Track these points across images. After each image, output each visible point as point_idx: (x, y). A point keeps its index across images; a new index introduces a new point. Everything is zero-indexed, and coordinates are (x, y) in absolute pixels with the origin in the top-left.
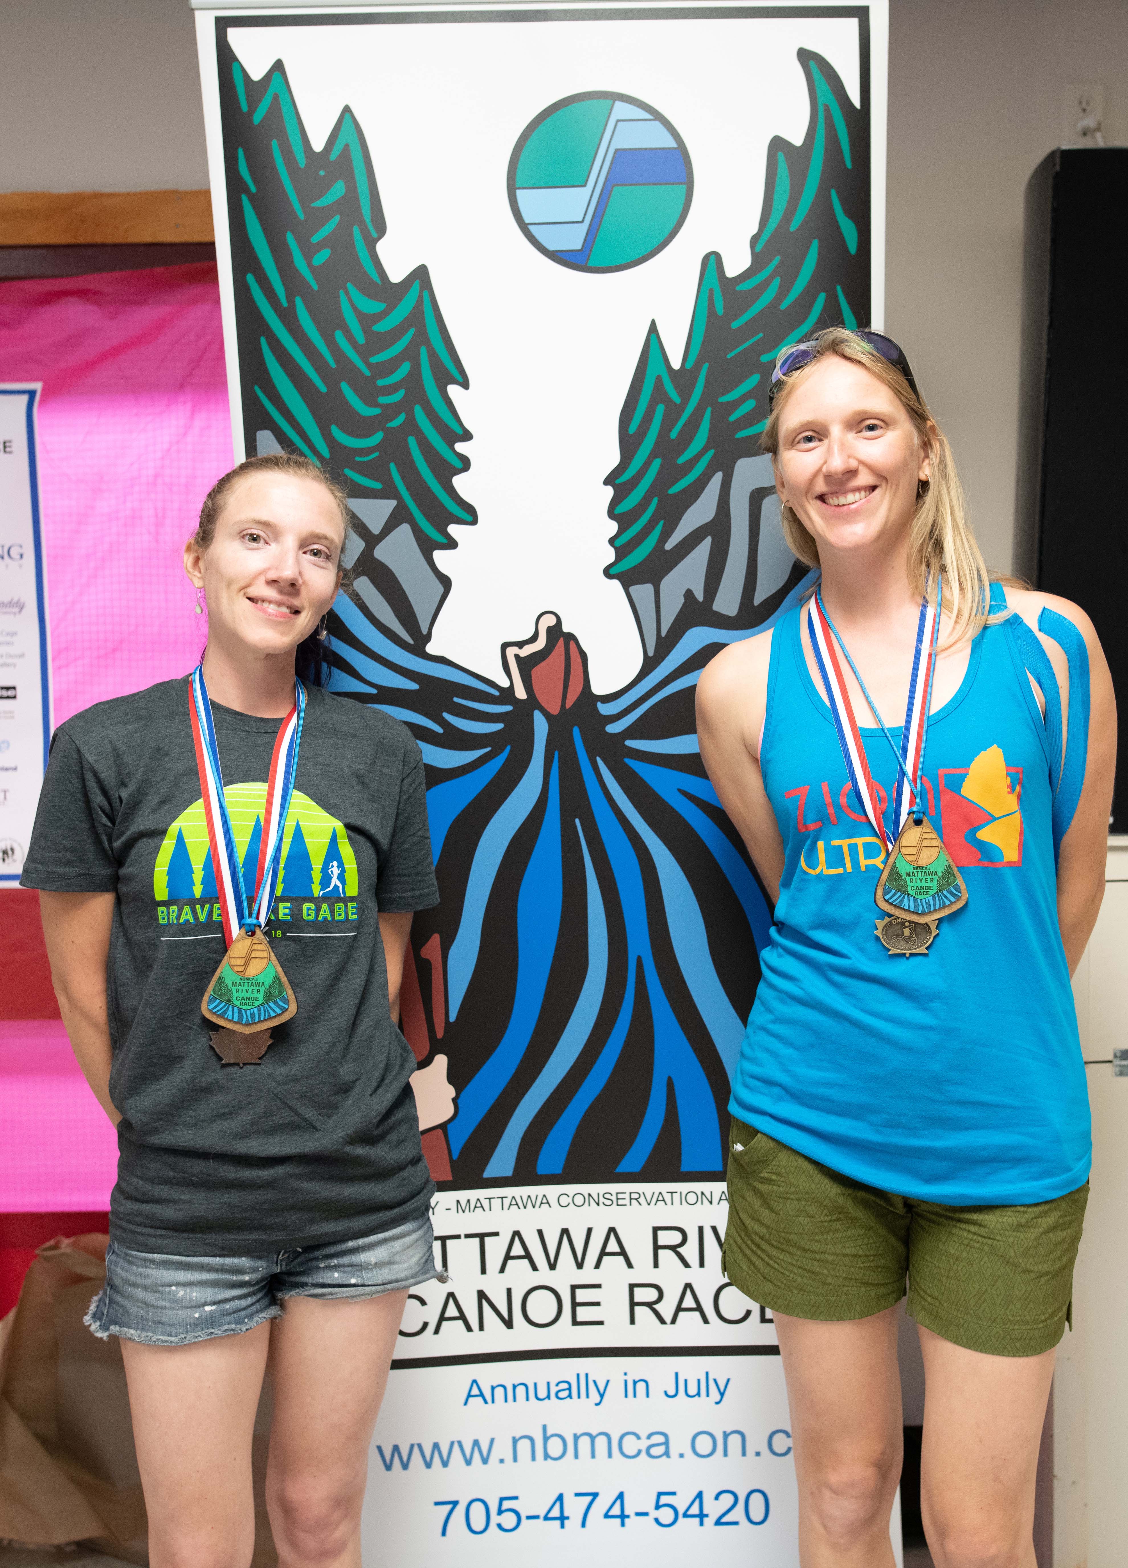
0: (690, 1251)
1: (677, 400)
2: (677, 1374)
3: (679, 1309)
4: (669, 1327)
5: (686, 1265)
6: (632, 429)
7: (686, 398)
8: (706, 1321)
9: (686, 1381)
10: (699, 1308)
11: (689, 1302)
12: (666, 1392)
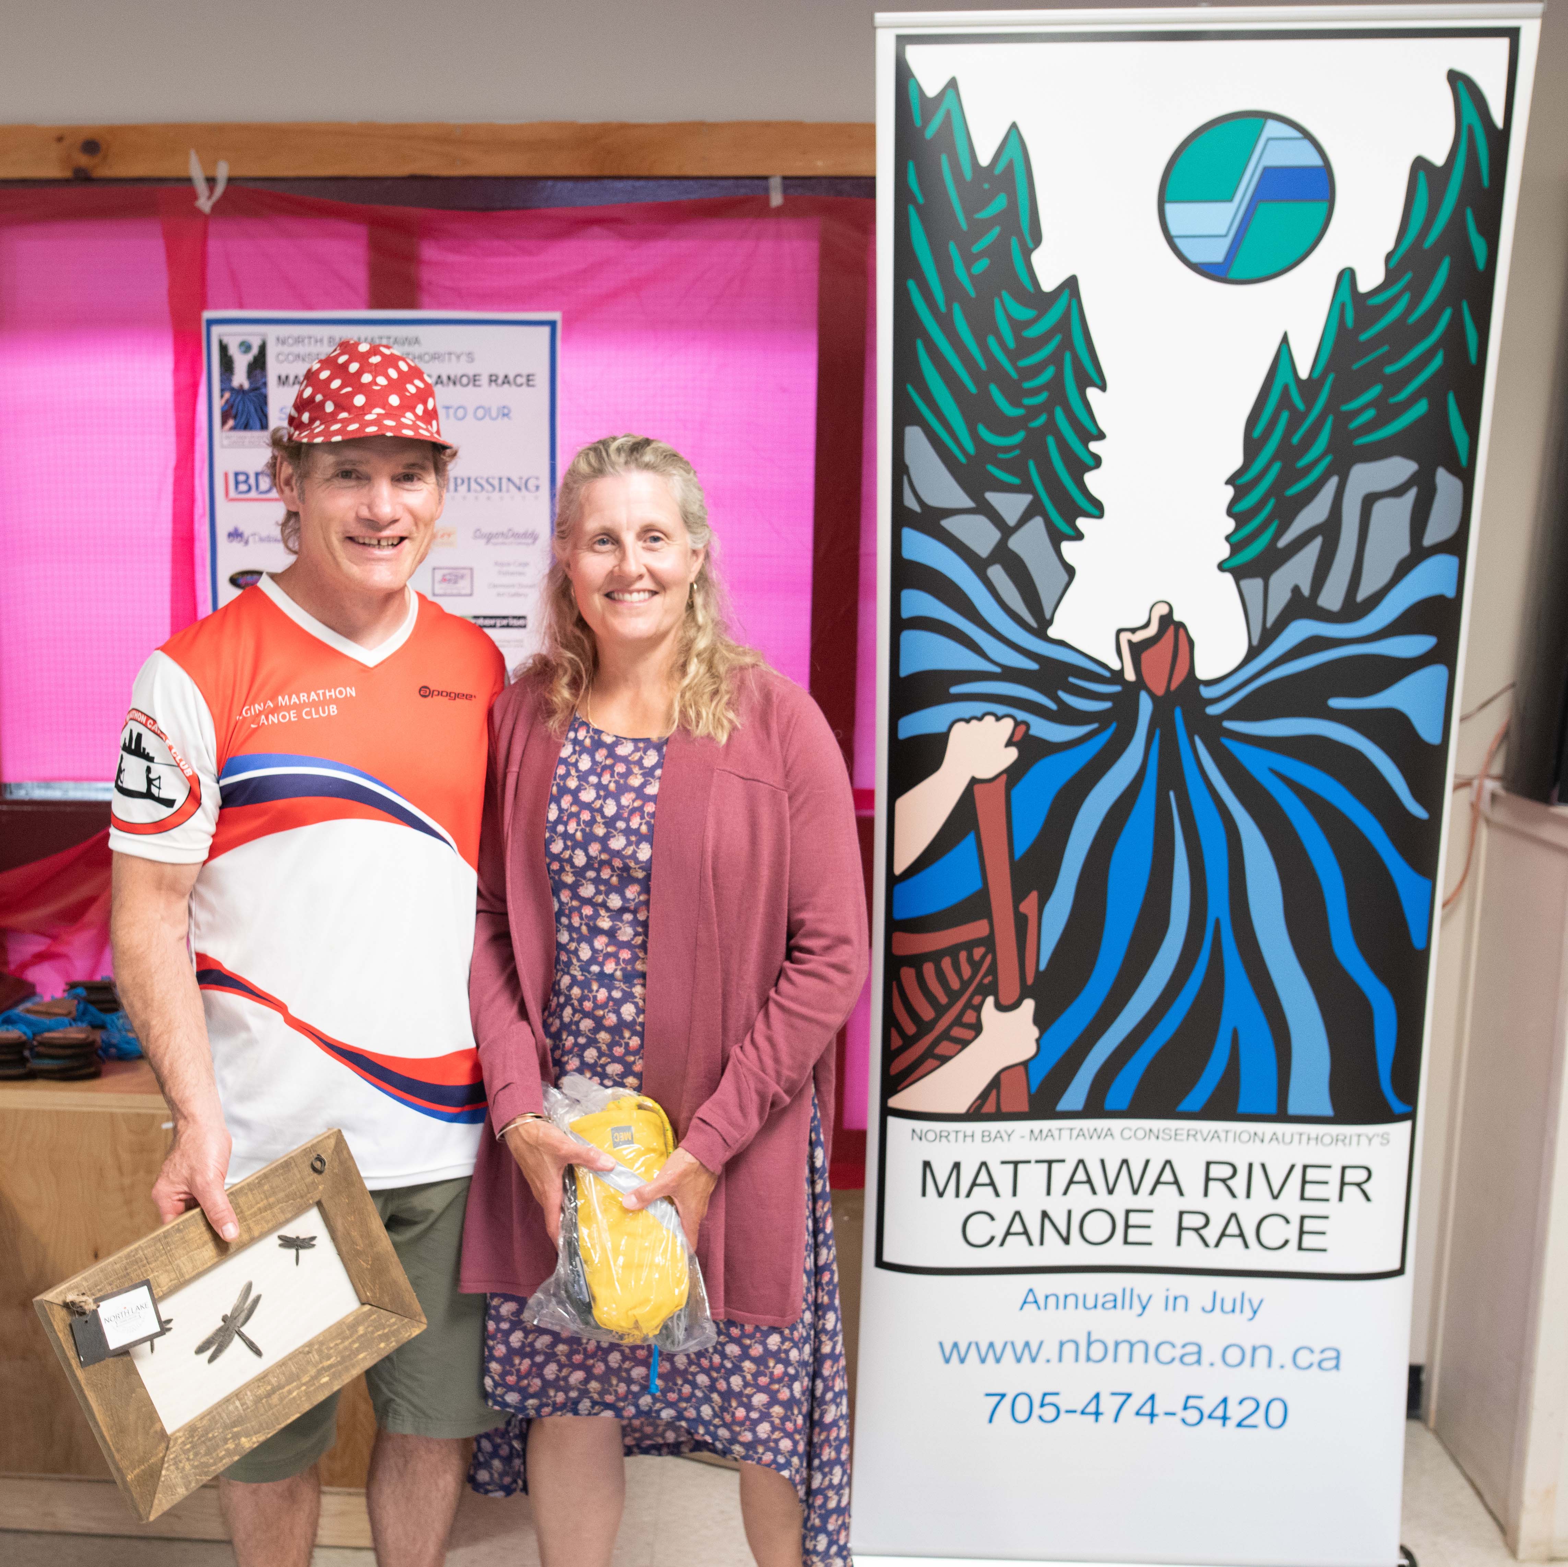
0: (1239, 1184)
1: (1300, 405)
2: (1215, 1294)
3: (1223, 1235)
4: (1212, 1250)
5: (1233, 1195)
6: (1257, 433)
7: (1310, 404)
8: (1246, 1246)
9: (1223, 1300)
10: (1241, 1235)
11: (1233, 1229)
12: (1203, 1309)
